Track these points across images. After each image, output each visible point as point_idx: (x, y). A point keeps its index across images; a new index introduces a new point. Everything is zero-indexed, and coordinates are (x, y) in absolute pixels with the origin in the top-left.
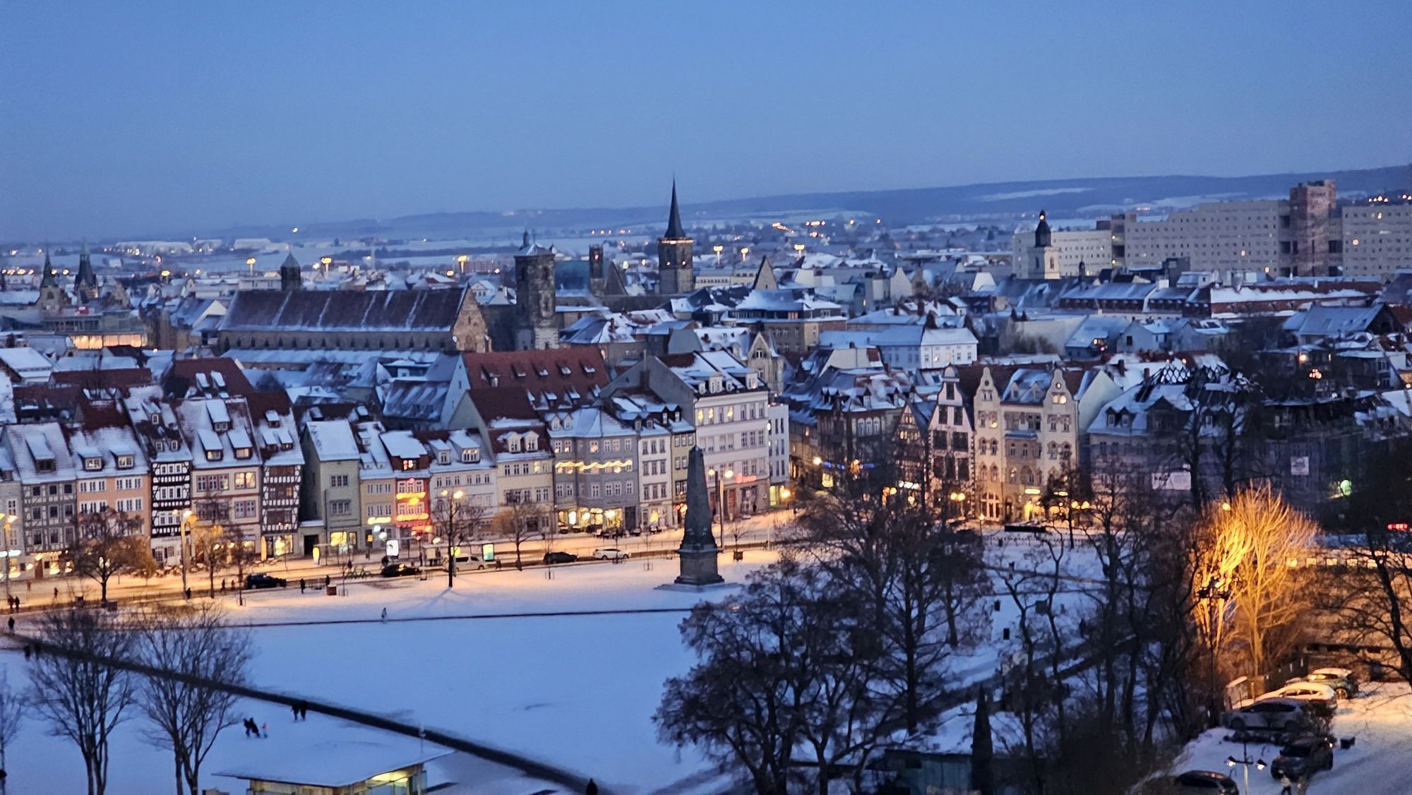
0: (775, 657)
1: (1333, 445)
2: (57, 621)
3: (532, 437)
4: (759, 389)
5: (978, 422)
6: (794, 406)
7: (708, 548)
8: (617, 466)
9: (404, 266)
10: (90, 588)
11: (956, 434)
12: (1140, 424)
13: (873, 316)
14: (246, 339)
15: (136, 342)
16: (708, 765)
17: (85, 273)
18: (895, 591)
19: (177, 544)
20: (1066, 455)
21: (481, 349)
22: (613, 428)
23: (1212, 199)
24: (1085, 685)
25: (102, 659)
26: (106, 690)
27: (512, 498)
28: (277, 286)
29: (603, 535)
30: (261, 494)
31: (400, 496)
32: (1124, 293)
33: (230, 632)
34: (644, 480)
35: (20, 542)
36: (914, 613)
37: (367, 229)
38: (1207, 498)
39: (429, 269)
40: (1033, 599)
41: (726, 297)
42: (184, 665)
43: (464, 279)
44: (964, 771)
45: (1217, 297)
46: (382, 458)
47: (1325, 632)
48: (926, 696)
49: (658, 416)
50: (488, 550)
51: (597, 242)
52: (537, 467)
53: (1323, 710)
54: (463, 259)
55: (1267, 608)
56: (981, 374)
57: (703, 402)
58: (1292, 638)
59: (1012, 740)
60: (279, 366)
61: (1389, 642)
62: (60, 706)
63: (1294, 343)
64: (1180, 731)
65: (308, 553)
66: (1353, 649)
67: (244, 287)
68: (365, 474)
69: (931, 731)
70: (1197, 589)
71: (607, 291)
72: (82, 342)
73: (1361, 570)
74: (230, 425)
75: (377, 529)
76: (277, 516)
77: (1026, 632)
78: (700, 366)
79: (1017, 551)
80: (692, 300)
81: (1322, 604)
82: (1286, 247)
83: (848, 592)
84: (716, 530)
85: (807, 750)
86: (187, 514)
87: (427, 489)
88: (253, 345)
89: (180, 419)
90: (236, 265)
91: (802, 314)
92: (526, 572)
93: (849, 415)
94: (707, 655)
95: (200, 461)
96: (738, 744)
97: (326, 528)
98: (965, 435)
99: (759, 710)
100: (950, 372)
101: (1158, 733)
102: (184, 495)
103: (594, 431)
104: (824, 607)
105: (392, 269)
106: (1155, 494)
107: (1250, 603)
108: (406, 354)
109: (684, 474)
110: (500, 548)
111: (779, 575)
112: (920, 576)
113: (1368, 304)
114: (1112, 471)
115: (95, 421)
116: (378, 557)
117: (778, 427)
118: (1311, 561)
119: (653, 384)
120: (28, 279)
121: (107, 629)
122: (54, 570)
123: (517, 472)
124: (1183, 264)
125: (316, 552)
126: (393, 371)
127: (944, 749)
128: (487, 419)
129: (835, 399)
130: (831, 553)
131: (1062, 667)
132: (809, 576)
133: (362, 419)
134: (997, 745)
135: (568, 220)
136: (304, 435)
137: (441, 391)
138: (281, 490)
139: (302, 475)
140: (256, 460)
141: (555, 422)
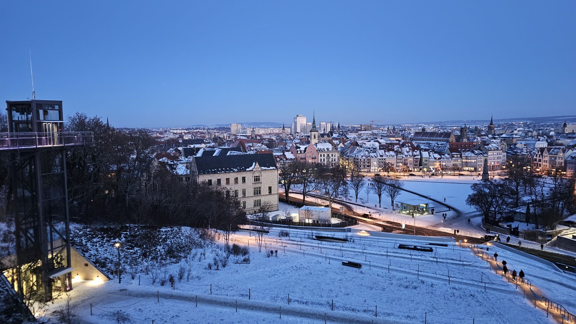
3: (459, 156)
4: (501, 150)
5: (543, 157)
6: (507, 153)
7: (487, 175)
8: (473, 161)
10: (386, 174)
11: (539, 159)
13: (527, 139)
14: (416, 139)
17: (394, 129)
19: (399, 168)
20: (561, 164)
21: (454, 142)
22: (473, 155)
27: (454, 165)
28: (421, 131)
29: (470, 172)
30: (413, 162)
31: (436, 163)
34: (478, 163)
35: (377, 166)
43: (454, 131)
46: (433, 158)
49: (481, 154)
50: (449, 173)
51: (476, 126)
52: (459, 160)
56: (545, 149)
57: (490, 152)
65: (420, 171)
67: (417, 131)
68: (430, 160)
71: (477, 133)
72: (392, 139)
74: (409, 152)
75: (431, 168)
76: (416, 165)
78: (490, 146)
84: (489, 172)
86: (401, 164)
87: (440, 163)
89: (401, 150)
90: (417, 128)
91: (513, 138)
92: (455, 176)
93: (518, 155)
95: (404, 156)
97: (423, 168)
98: (541, 159)
100: (538, 149)
102: (401, 161)
103: (470, 155)
108: (440, 142)
109: (484, 163)
110: (451, 173)
115: (389, 150)
116: (432, 172)
117: (504, 156)
119: (481, 148)
120: (386, 129)
123: (456, 161)
125: (421, 171)
126: (437, 145)
128: (451, 153)
129: (516, 152)
133: (431, 152)
136: (421, 153)
137: (445, 148)
138: (417, 162)
139: (420, 159)
140: (413, 157)
141: (463, 154)
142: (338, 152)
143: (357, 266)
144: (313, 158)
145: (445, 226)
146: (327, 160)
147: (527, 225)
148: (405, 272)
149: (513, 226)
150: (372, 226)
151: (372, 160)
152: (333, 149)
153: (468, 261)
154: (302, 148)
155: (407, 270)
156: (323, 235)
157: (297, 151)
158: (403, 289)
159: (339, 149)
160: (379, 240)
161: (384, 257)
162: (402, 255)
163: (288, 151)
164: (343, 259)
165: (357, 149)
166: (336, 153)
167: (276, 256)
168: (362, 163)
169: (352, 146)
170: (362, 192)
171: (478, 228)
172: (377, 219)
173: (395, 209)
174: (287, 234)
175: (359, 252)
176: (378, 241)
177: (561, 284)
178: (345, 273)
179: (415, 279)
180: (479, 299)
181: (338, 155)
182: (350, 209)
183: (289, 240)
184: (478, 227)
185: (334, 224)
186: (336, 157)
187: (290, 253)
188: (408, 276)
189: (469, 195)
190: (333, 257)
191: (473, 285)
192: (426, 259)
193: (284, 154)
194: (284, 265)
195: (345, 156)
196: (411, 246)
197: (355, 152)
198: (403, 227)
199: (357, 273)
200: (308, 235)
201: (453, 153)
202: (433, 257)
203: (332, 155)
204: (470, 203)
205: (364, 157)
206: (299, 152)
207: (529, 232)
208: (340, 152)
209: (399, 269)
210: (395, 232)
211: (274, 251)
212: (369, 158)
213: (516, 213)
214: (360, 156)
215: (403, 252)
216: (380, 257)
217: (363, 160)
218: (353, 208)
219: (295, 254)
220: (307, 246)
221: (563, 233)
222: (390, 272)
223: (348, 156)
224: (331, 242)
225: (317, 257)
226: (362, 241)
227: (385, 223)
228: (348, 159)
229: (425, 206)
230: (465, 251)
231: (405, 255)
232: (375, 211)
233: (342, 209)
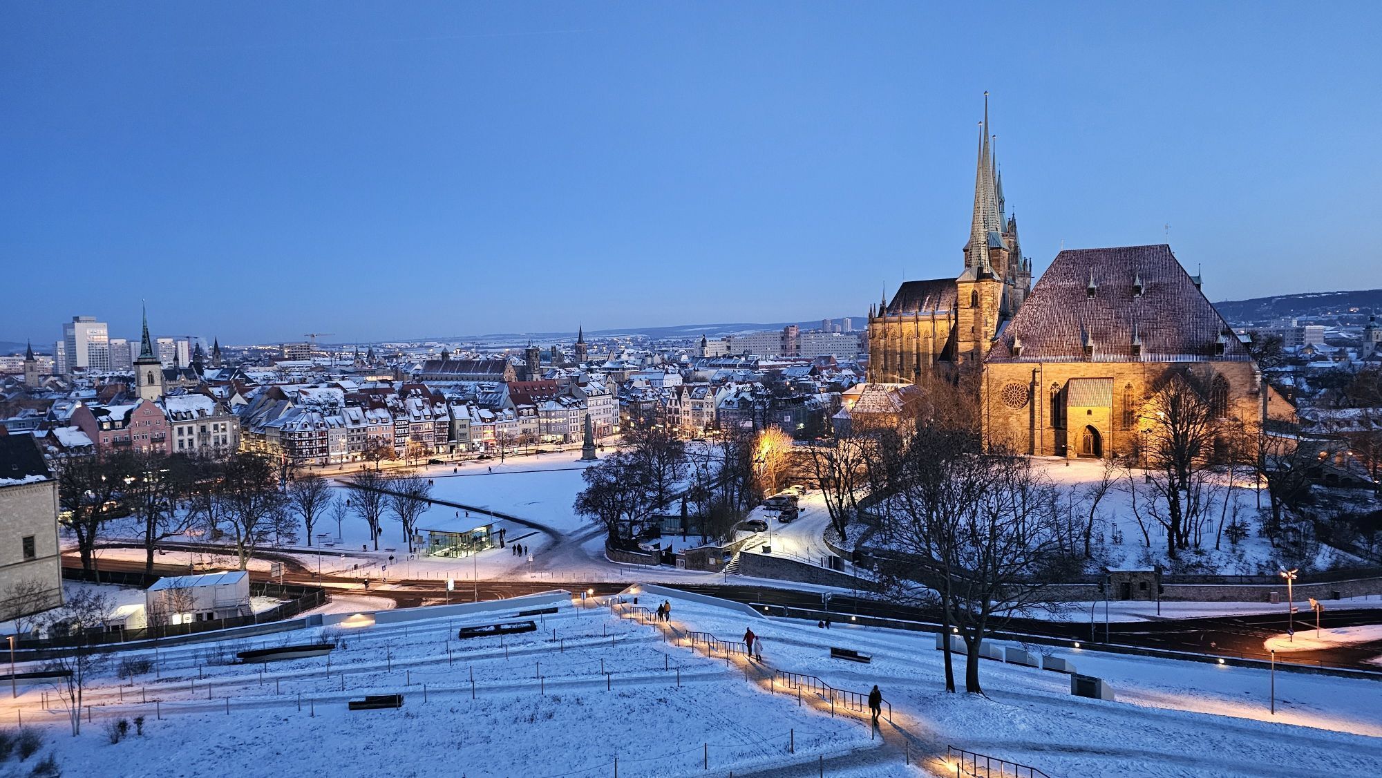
0: (615, 484)
1: (797, 413)
2: (360, 477)
3: (532, 411)
4: (609, 394)
5: (682, 405)
6: (621, 400)
7: (592, 448)
8: (561, 420)
9: (486, 352)
10: (372, 465)
11: (675, 409)
12: (736, 405)
13: (647, 370)
14: (429, 377)
15: (389, 378)
16: (592, 522)
17: (370, 354)
18: (655, 461)
19: (403, 449)
20: (712, 416)
21: (514, 381)
22: (560, 407)
23: (759, 331)
24: (718, 492)
25: (376, 490)
26: (378, 501)
27: (524, 431)
28: (440, 359)
29: (556, 444)
30: (434, 431)
31: (484, 431)
32: (731, 362)
33: (423, 480)
35: (346, 448)
36: (662, 469)
37: (473, 339)
38: (757, 430)
39: (495, 353)
40: (701, 463)
41: (598, 364)
42: (406, 491)
43: (508, 357)
44: (679, 521)
45: (761, 363)
46: (478, 418)
47: (795, 473)
48: (666, 497)
49: (575, 403)
50: (516, 450)
51: (553, 345)
52: (533, 421)
53: (795, 499)
54: (507, 350)
55: (777, 466)
56: (683, 389)
57: (590, 399)
58: (785, 476)
59: (694, 511)
60: (441, 387)
61: (816, 476)
62: (361, 507)
63: (784, 379)
64: (749, 507)
65: (451, 452)
66: (804, 479)
67: (428, 359)
68: (471, 424)
69: (667, 509)
70: (754, 460)
71: (558, 361)
72: (369, 378)
73: (807, 453)
74: (423, 407)
75: (476, 443)
76: (440, 439)
77: (698, 474)
78: (589, 387)
79: (695, 448)
80: (587, 365)
81: (794, 464)
82: (782, 346)
83: (639, 463)
84: (595, 442)
85: (625, 516)
86: (408, 439)
87: (494, 429)
88: (432, 379)
89: (405, 405)
90: (425, 351)
91: (623, 369)
92: (529, 457)
93: (640, 403)
94: (591, 484)
95: (412, 420)
96: (602, 515)
97: (458, 443)
98: (678, 409)
99: (609, 502)
100: (673, 388)
101: (742, 508)
102: (406, 432)
103: (553, 408)
104: (631, 467)
105: (482, 353)
106: (741, 428)
107: (771, 464)
108: (487, 382)
109: (584, 423)
110: (520, 449)
111: (616, 456)
112: (663, 456)
113: (809, 366)
114: (727, 421)
115: (374, 406)
116: (478, 452)
117: (616, 407)
118: (791, 450)
119: (574, 393)
120: (350, 356)
121: (378, 479)
122: (359, 458)
123: (526, 423)
124: (750, 352)
125: (454, 451)
126: (482, 389)
127: (671, 515)
129: (635, 397)
130: (633, 449)
131: (710, 486)
132: (626, 457)
133: (471, 405)
134: (689, 513)
135: (543, 337)
136: (450, 411)
137: (499, 395)
138: (442, 430)
139: (449, 424)
140: (432, 419)
141: (540, 406)
142: (234, 418)
143: (392, 701)
144: (153, 441)
145: (535, 568)
146: (201, 443)
147: (685, 541)
148: (509, 688)
149: (663, 547)
150: (366, 599)
151: (332, 433)
152: (216, 411)
153: (619, 632)
154: (117, 412)
155: (513, 683)
156: (253, 648)
157: (101, 424)
158: (526, 725)
159: (235, 411)
160: (409, 629)
161: (441, 665)
162: (482, 650)
163: (68, 423)
164: (346, 693)
165: (287, 407)
166: (228, 423)
167: (140, 733)
168: (304, 443)
169: (272, 400)
170: (324, 518)
171: (599, 561)
172: (375, 580)
173: (415, 549)
174: (144, 667)
175: (377, 668)
176: (406, 633)
177: (781, 640)
178: (370, 727)
179: (538, 698)
180: (679, 705)
181: (235, 427)
182: (295, 567)
183: (158, 681)
184: (599, 559)
185: (262, 614)
186: (228, 433)
187: (182, 715)
188: (520, 694)
189: (580, 494)
190: (317, 696)
191: (653, 679)
192: (535, 648)
193: (50, 435)
194: (180, 754)
195: (252, 429)
196: (488, 627)
197: (282, 416)
198: (451, 587)
199: (400, 720)
200: (208, 656)
201: (519, 407)
202: (551, 641)
203: (216, 427)
204: (580, 510)
205: (309, 428)
206: (105, 426)
207: (694, 552)
208: (238, 419)
209: (493, 683)
210: (428, 603)
211: (130, 721)
212: (323, 428)
213: (661, 518)
214: (299, 426)
215: (483, 645)
216: (432, 667)
217: (307, 435)
218: (304, 564)
219: (196, 716)
220: (222, 685)
221: (746, 545)
222: (476, 696)
223: (264, 428)
224: (289, 659)
225: (270, 707)
226: (363, 641)
227: (397, 586)
228: (262, 437)
229: (484, 530)
230: (599, 614)
231: (489, 649)
232: (364, 561)
233: (278, 568)
